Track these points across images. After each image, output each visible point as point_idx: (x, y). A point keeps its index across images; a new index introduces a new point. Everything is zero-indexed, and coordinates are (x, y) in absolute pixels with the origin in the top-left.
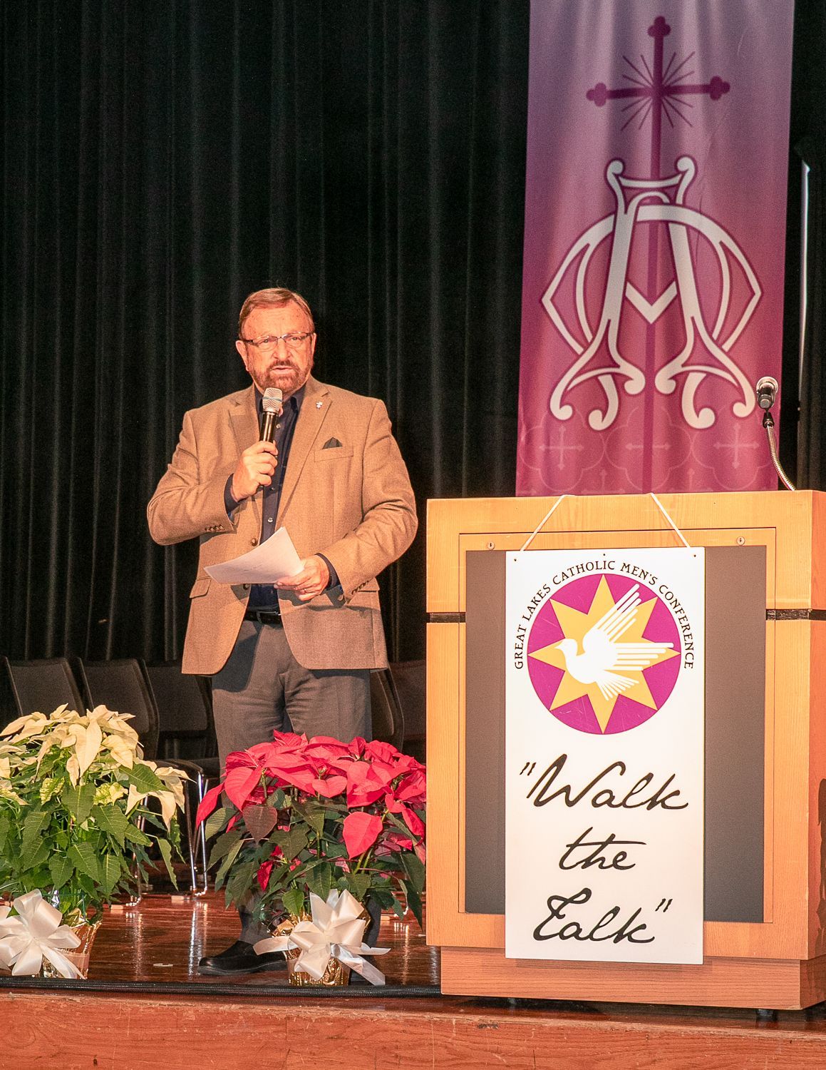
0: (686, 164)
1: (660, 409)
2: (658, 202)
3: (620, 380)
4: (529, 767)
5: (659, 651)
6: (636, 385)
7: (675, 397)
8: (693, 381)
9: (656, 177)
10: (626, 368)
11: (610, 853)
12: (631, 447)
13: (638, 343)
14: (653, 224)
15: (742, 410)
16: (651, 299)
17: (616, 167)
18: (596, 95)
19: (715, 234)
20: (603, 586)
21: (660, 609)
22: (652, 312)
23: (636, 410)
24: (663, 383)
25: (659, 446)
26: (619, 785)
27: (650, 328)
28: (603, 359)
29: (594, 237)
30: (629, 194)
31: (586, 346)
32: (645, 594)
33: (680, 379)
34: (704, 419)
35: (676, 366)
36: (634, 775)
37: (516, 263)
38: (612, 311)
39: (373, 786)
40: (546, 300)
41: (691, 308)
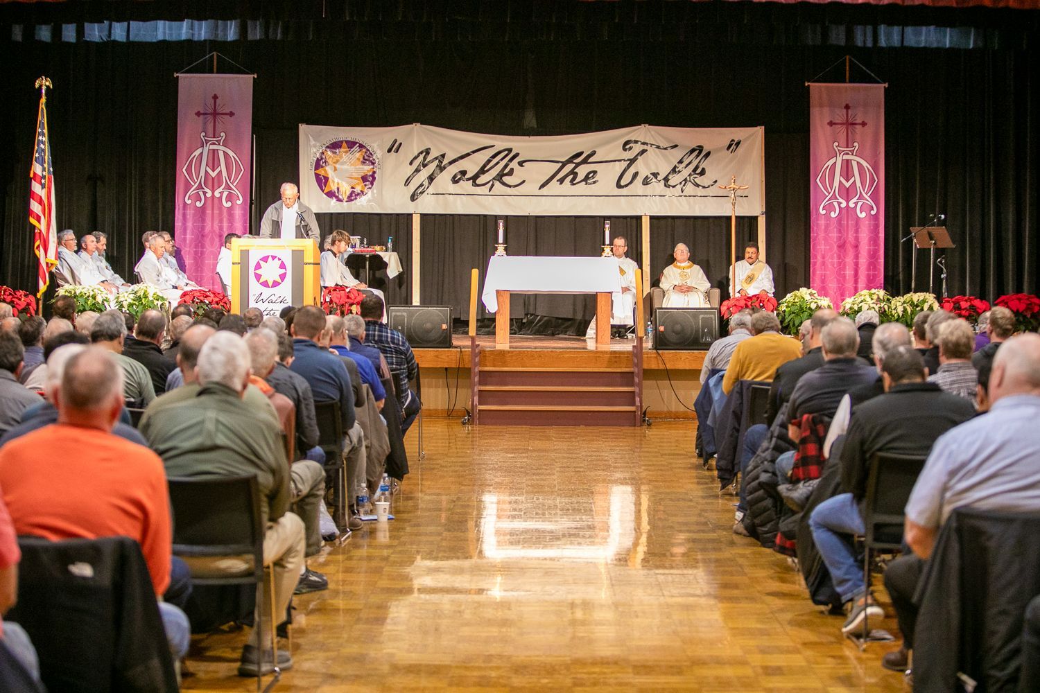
0: (222, 134)
1: (216, 201)
2: (214, 144)
3: (205, 193)
4: (254, 295)
5: (283, 271)
6: (209, 194)
7: (220, 198)
8: (225, 194)
9: (214, 137)
10: (206, 190)
11: (272, 312)
12: (209, 212)
13: (210, 183)
14: (214, 150)
15: (239, 202)
16: (213, 171)
17: (203, 134)
18: (198, 114)
19: (231, 154)
20: (270, 259)
21: (282, 263)
22: (213, 174)
23: (209, 202)
24: (217, 194)
25: (216, 212)
26: (273, 298)
27: (213, 179)
28: (200, 187)
29: (197, 153)
30: (207, 142)
31: (195, 183)
32: (279, 259)
33: (221, 193)
34: (229, 204)
35: (220, 189)
36: (277, 296)
37: (175, 159)
38: (202, 174)
39: (217, 299)
40: (184, 170)
41: (224, 174)
